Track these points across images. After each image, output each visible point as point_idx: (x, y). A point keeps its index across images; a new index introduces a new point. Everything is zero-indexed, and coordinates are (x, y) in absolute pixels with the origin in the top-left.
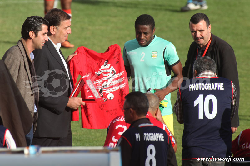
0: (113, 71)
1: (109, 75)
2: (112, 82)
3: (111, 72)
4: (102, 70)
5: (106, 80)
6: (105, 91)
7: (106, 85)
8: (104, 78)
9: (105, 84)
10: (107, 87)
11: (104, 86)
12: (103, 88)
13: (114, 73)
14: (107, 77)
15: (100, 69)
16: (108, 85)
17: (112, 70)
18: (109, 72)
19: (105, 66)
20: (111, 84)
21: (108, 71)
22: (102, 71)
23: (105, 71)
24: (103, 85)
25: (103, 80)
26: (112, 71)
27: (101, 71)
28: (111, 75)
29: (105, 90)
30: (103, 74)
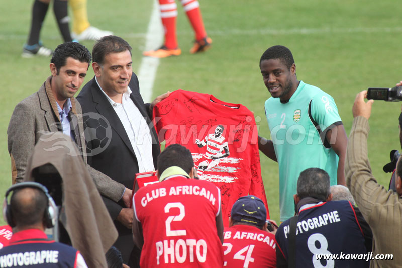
0: (225, 150)
1: (215, 154)
2: (216, 166)
3: (221, 151)
4: (209, 140)
5: (208, 158)
6: (200, 175)
7: (205, 167)
8: (207, 154)
9: (204, 164)
10: (206, 170)
11: (200, 168)
12: (198, 169)
13: (224, 154)
14: (212, 155)
15: (206, 138)
16: (208, 168)
17: (224, 148)
18: (218, 150)
19: (216, 136)
20: (213, 169)
21: (218, 147)
22: (209, 143)
23: (213, 144)
24: (200, 165)
25: (203, 157)
26: (223, 150)
27: (206, 142)
28: (219, 154)
29: (201, 173)
30: (208, 147)
